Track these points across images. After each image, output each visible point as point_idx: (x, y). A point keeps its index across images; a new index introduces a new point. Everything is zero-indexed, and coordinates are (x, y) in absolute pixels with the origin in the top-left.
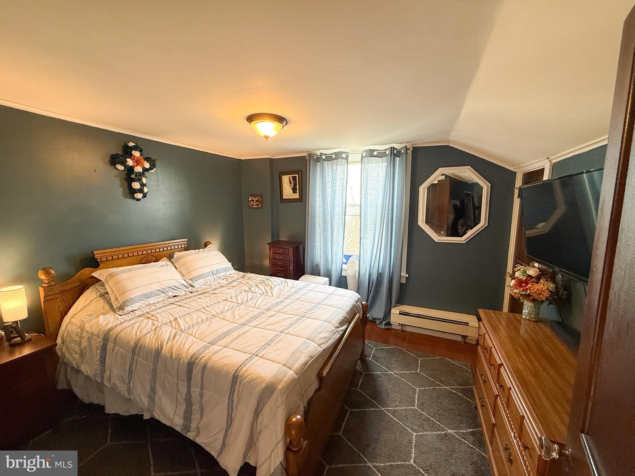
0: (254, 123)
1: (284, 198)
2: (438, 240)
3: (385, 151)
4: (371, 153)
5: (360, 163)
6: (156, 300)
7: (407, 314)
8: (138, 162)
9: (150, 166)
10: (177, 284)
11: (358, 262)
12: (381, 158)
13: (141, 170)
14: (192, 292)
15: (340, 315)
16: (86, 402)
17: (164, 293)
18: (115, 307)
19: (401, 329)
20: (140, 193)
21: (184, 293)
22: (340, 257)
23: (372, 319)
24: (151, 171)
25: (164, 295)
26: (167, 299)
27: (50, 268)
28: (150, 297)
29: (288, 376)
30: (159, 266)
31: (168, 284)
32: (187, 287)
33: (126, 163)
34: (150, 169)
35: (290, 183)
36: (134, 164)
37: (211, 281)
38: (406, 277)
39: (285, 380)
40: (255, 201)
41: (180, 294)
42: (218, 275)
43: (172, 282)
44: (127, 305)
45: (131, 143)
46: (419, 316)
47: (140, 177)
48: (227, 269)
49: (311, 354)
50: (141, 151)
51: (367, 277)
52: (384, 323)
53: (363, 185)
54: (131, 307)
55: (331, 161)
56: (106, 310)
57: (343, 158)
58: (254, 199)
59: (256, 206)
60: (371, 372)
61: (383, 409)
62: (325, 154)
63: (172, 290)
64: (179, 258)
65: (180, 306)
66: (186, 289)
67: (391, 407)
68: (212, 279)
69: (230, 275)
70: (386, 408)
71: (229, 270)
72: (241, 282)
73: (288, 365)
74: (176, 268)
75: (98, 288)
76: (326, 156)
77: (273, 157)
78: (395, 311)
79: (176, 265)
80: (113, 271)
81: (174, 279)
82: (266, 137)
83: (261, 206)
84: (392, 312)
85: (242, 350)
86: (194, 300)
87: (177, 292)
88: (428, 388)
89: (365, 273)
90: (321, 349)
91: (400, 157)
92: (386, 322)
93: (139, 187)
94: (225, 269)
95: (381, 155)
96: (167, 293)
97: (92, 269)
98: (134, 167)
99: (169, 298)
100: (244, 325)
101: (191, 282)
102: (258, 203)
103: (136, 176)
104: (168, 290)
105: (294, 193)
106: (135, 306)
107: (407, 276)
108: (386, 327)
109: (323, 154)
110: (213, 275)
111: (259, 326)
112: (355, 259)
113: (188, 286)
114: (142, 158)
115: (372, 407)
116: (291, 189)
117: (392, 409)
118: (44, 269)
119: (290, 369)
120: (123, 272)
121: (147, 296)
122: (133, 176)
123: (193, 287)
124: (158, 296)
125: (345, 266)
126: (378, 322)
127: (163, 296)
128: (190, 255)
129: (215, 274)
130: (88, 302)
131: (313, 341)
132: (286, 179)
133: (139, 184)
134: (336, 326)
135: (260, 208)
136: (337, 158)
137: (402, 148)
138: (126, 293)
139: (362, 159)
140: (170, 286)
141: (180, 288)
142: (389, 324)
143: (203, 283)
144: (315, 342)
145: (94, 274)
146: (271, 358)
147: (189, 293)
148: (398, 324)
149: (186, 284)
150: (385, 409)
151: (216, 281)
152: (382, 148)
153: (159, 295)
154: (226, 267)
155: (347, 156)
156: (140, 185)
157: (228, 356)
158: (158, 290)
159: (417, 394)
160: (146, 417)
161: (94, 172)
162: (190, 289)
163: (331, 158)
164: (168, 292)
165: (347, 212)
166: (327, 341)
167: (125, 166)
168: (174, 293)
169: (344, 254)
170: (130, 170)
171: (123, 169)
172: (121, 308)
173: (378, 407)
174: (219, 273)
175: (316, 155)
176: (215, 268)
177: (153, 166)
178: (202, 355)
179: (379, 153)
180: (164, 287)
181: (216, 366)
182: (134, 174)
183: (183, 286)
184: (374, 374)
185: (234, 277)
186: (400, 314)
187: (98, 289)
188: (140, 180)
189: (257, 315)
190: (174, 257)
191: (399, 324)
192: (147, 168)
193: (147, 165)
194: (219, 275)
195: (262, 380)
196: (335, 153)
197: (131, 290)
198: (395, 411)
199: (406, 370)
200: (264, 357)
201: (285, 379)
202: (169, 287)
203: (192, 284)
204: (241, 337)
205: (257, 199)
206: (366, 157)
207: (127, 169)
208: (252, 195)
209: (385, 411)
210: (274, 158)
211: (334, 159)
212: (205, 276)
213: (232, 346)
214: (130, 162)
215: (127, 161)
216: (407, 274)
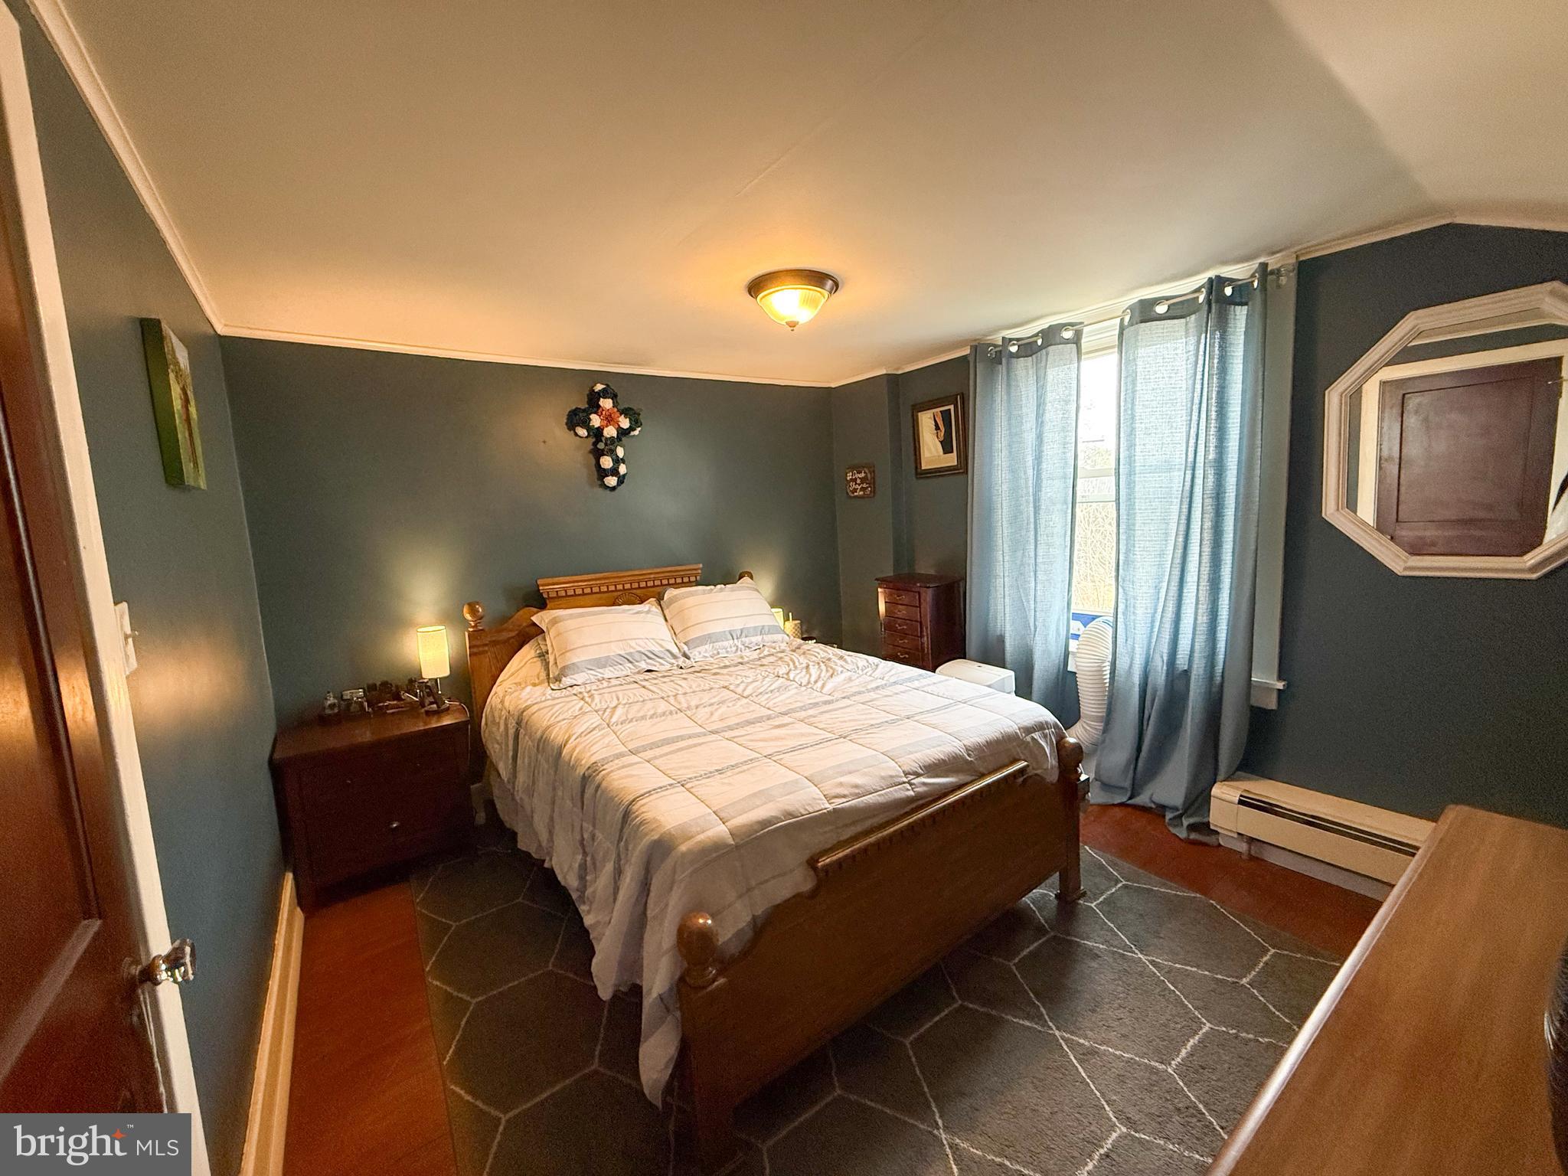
0: (763, 297)
1: (924, 467)
2: (1406, 569)
3: (1195, 295)
4: (1145, 312)
5: (1116, 349)
6: (616, 672)
7: (1268, 808)
8: (609, 420)
9: (630, 423)
10: (657, 649)
11: (1110, 631)
12: (1183, 320)
13: (614, 433)
14: (681, 668)
15: (939, 748)
16: (508, 826)
17: (631, 662)
18: (551, 676)
19: (1250, 854)
20: (612, 476)
21: (668, 667)
22: (1059, 619)
23: (1153, 806)
24: (632, 433)
25: (630, 665)
26: (634, 674)
27: (478, 603)
28: (604, 666)
29: (710, 833)
30: (635, 611)
31: (640, 646)
32: (675, 657)
33: (589, 423)
34: (631, 429)
35: (937, 428)
36: (602, 424)
37: (727, 652)
38: (1279, 690)
39: (699, 839)
40: (858, 481)
41: (662, 668)
42: (743, 639)
43: (649, 643)
44: (565, 674)
45: (598, 385)
46: (1313, 822)
47: (613, 447)
48: (767, 630)
49: (790, 808)
50: (614, 397)
51: (1136, 679)
52: (1186, 822)
53: (1125, 410)
54: (571, 678)
55: (1034, 356)
56: (541, 678)
57: (1067, 342)
58: (857, 476)
59: (861, 493)
60: (1076, 937)
61: (1057, 1033)
62: (1018, 340)
63: (646, 658)
64: (672, 601)
65: (644, 687)
66: (673, 661)
67: (1086, 1038)
68: (731, 647)
69: (774, 642)
70: (1067, 1036)
71: (771, 631)
72: (781, 658)
73: (722, 815)
74: (666, 620)
75: (540, 642)
76: (1020, 343)
77: (898, 369)
78: (1225, 793)
79: (666, 612)
80: (556, 615)
81: (653, 639)
82: (792, 325)
83: (871, 491)
84: (1212, 793)
85: (668, 772)
86: (672, 681)
87: (655, 663)
88: (1251, 1036)
89: (1131, 666)
90: (827, 805)
91: (1250, 303)
92: (1192, 820)
93: (611, 464)
94: (760, 628)
95: (1180, 309)
96: (637, 664)
97: (535, 610)
98: (603, 430)
99: (639, 673)
100: (712, 732)
101: (686, 648)
102: (865, 485)
103: (606, 444)
104: (638, 659)
105: (945, 453)
106: (579, 678)
107: (1280, 685)
108: (1193, 836)
109: (1011, 340)
110: (733, 639)
111: (735, 740)
112: (1103, 625)
113: (679, 655)
114: (616, 410)
115: (1028, 1017)
116: (940, 443)
117: (1086, 1043)
118: (469, 604)
119: (724, 823)
120: (571, 617)
121: (601, 663)
122: (601, 446)
123: (689, 658)
124: (621, 666)
125: (1073, 645)
126: (1169, 815)
127: (630, 668)
128: (692, 594)
129: (737, 638)
130: (522, 664)
131: (816, 786)
132: (927, 421)
133: (611, 459)
134: (907, 768)
135: (868, 497)
136: (1046, 344)
137: (1254, 273)
138: (568, 654)
139: (1121, 334)
140: (643, 650)
141: (662, 656)
142: (1204, 827)
143: (711, 653)
144: (819, 788)
145: (534, 619)
146: (701, 795)
147: (676, 668)
148: (1236, 836)
149: (675, 650)
150: (1063, 1038)
151: (739, 653)
152: (1183, 287)
153: (621, 664)
154: (763, 626)
155: (1078, 335)
156: (613, 460)
157: (638, 775)
158: (620, 655)
159: (1197, 1038)
160: (546, 865)
161: (543, 444)
162: (681, 661)
163: (1034, 346)
164: (637, 661)
165: (1079, 494)
166: (858, 796)
167: (589, 428)
168: (651, 664)
169: (1072, 611)
170: (598, 433)
171: (586, 434)
172: (558, 679)
173: (1045, 1024)
174: (746, 637)
175: (995, 346)
176: (738, 625)
177: (636, 423)
178: (604, 767)
179: (1174, 304)
180: (632, 650)
181: (611, 788)
182: (602, 441)
183: (669, 655)
184: (1078, 945)
185: (777, 648)
186: (1241, 802)
187: (539, 644)
188: (612, 452)
189: (752, 721)
190: (665, 599)
191: (1239, 834)
192: (625, 427)
193: (625, 423)
194: (747, 640)
195: (657, 827)
196: (1042, 331)
197: (576, 648)
198: (1093, 1052)
199: (1198, 967)
200: (692, 790)
201: (701, 837)
202: (639, 652)
203: (687, 652)
204: (685, 751)
205: (863, 475)
206: (1131, 324)
207: (591, 434)
208: (852, 468)
209: (1061, 1041)
210: (900, 372)
211: (1041, 348)
212: (713, 640)
213: (657, 762)
214: (596, 421)
215: (590, 420)
216: (1280, 678)
